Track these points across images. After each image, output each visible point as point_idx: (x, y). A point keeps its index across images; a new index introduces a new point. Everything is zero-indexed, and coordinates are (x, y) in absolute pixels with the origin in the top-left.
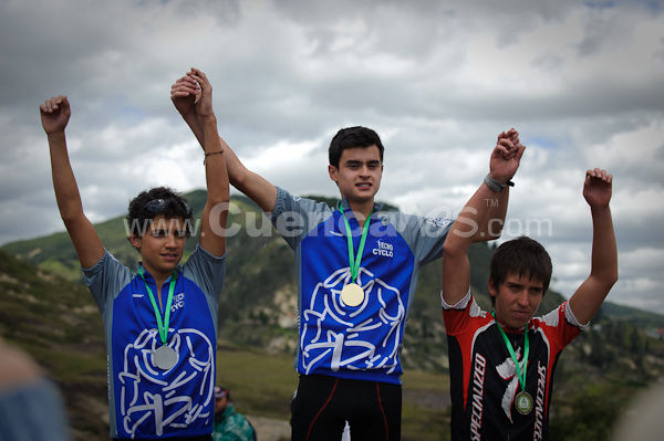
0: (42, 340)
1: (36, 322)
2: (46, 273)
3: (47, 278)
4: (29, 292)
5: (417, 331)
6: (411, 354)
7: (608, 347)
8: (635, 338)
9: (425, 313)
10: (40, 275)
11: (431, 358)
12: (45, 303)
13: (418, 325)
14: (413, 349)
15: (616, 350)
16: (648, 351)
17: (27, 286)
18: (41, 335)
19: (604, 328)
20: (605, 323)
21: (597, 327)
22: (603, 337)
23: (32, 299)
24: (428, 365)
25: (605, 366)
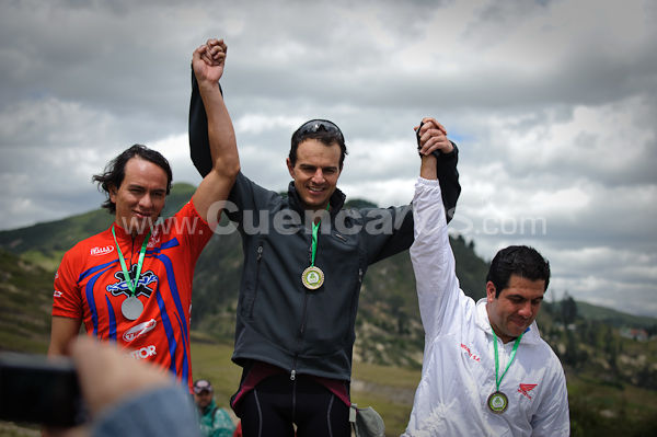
0: (22, 330)
1: (17, 312)
2: (27, 263)
3: (28, 268)
4: (11, 282)
5: (393, 328)
6: (387, 350)
7: (582, 347)
8: (609, 339)
9: (401, 309)
10: (21, 265)
11: (407, 354)
12: (26, 293)
13: (395, 322)
14: (389, 346)
15: (590, 351)
16: (622, 351)
17: (9, 276)
18: (21, 324)
19: (579, 328)
20: (580, 322)
21: (572, 327)
22: (577, 336)
23: (13, 289)
24: (404, 361)
25: (579, 365)
